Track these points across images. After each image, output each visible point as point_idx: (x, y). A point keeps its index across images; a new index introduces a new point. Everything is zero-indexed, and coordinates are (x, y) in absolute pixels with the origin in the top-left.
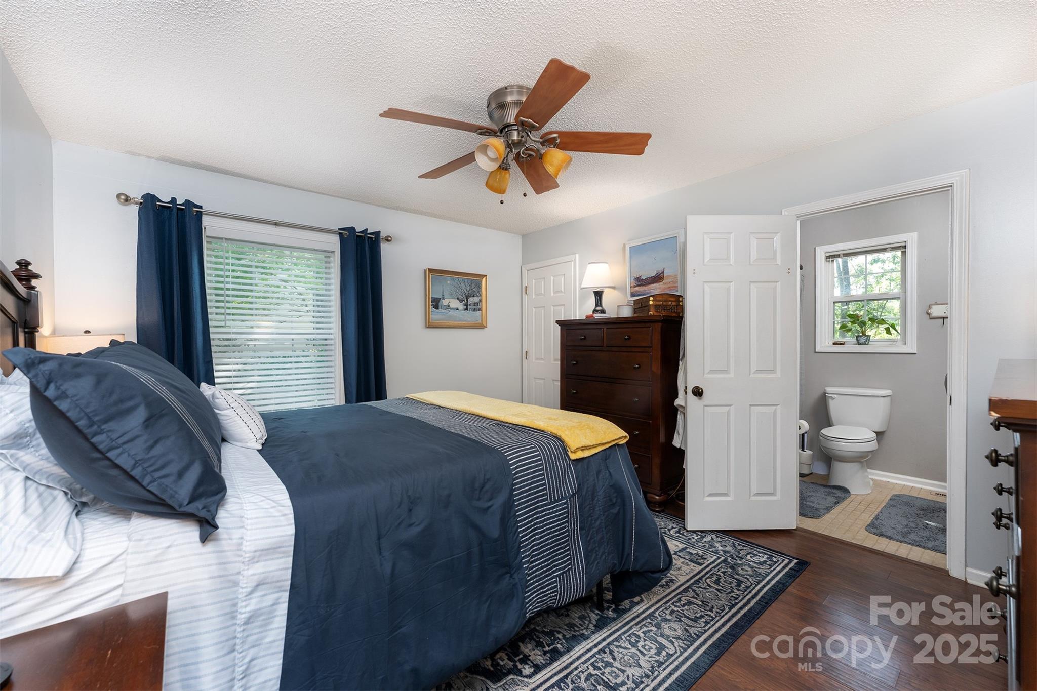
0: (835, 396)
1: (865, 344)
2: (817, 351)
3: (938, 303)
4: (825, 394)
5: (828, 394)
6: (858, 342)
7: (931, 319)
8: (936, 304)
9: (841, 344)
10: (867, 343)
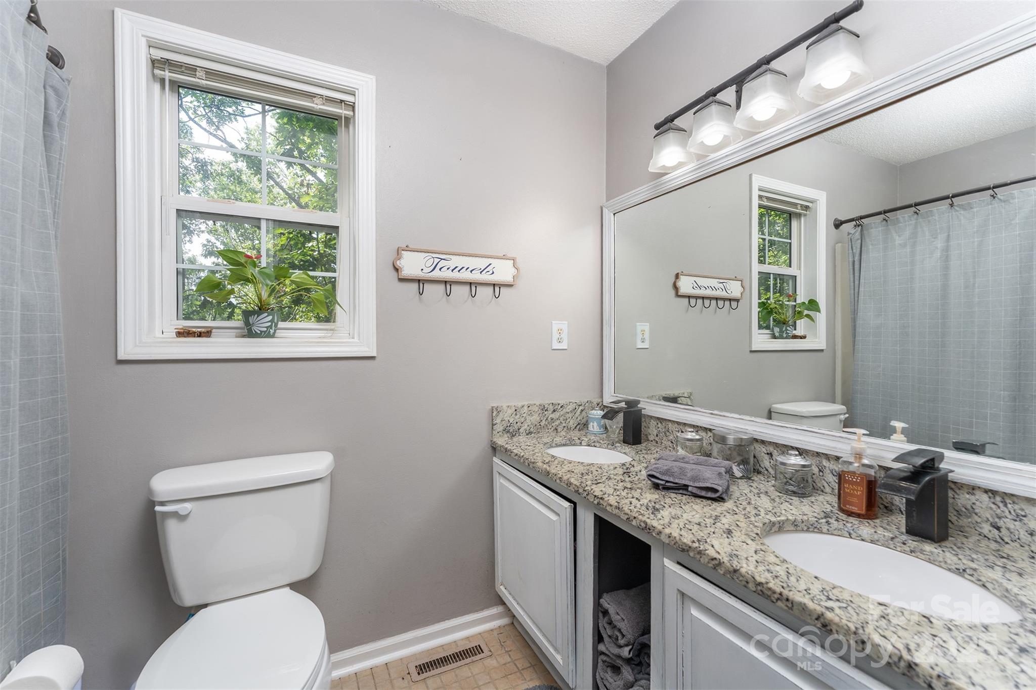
0: (188, 506)
1: (269, 336)
2: (121, 356)
3: (411, 246)
4: (152, 504)
5: (162, 504)
6: (250, 331)
7: (402, 280)
8: (407, 249)
9: (200, 335)
10: (272, 331)
